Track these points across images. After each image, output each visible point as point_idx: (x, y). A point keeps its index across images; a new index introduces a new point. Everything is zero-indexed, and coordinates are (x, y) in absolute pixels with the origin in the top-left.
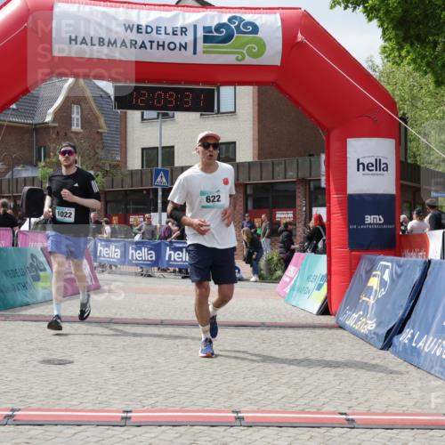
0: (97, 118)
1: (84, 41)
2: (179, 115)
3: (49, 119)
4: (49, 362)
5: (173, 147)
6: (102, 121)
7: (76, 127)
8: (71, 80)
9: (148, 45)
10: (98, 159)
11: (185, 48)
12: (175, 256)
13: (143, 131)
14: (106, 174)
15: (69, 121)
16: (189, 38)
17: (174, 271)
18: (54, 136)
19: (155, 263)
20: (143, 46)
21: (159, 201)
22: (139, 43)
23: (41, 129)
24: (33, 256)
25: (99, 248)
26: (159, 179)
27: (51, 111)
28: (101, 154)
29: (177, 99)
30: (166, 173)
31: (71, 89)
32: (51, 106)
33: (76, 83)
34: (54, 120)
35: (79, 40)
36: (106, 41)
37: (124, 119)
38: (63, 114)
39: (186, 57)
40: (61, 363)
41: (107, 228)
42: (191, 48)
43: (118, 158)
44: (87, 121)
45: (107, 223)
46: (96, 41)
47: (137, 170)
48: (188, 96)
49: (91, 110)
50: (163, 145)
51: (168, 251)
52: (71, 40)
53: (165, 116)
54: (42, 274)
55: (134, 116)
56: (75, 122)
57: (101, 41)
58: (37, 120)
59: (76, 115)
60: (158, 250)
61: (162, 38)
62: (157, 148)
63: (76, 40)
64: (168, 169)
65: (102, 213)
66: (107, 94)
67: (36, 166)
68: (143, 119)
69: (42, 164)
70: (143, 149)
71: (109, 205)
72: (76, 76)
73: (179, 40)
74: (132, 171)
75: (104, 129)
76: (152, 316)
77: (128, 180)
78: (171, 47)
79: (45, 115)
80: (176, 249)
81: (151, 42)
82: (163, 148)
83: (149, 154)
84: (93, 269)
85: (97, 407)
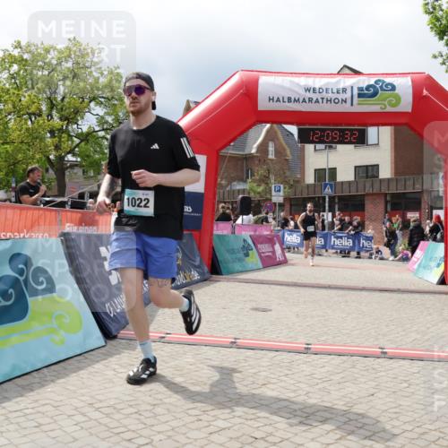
0: (285, 150)
1: (278, 100)
2: (340, 147)
3: (254, 151)
4: (256, 309)
5: (335, 169)
6: (288, 152)
7: (272, 156)
8: (268, 126)
9: (320, 101)
10: (286, 177)
11: (345, 102)
12: (337, 242)
13: (316, 158)
14: (291, 187)
15: (266, 152)
16: (348, 95)
17: (336, 253)
18: (257, 162)
19: (324, 247)
20: (317, 101)
21: (327, 205)
22: (315, 99)
23: (249, 158)
24: (244, 241)
25: (286, 236)
26: (326, 190)
27: (255, 146)
28: (288, 173)
29: (340, 136)
30: (331, 186)
31: (268, 132)
32: (255, 143)
33: (271, 128)
34: (257, 152)
35: (275, 99)
36: (293, 99)
37: (303, 150)
38: (263, 148)
39: (346, 108)
40: (264, 310)
41: (292, 223)
42: (349, 101)
43: (299, 176)
44: (278, 152)
45: (292, 219)
46: (286, 100)
47: (311, 185)
48: (347, 134)
49: (281, 144)
50: (330, 167)
51: (333, 239)
52: (270, 99)
53: (330, 147)
54: (250, 252)
55: (309, 148)
56: (270, 153)
57: (289, 99)
58: (246, 152)
59: (271, 148)
60: (325, 237)
61: (330, 95)
62: (325, 169)
63: (273, 99)
64: (333, 183)
65: (288, 213)
66: (292, 134)
67: (245, 182)
68: (315, 150)
69: (249, 180)
70: (315, 170)
71: (293, 208)
72: (272, 122)
73: (341, 96)
74: (308, 185)
75: (290, 157)
76: (322, 282)
77: (305, 191)
78: (336, 101)
79: (252, 148)
80: (338, 238)
81: (323, 99)
82: (330, 169)
83: (319, 173)
84: (283, 249)
85: (289, 340)
